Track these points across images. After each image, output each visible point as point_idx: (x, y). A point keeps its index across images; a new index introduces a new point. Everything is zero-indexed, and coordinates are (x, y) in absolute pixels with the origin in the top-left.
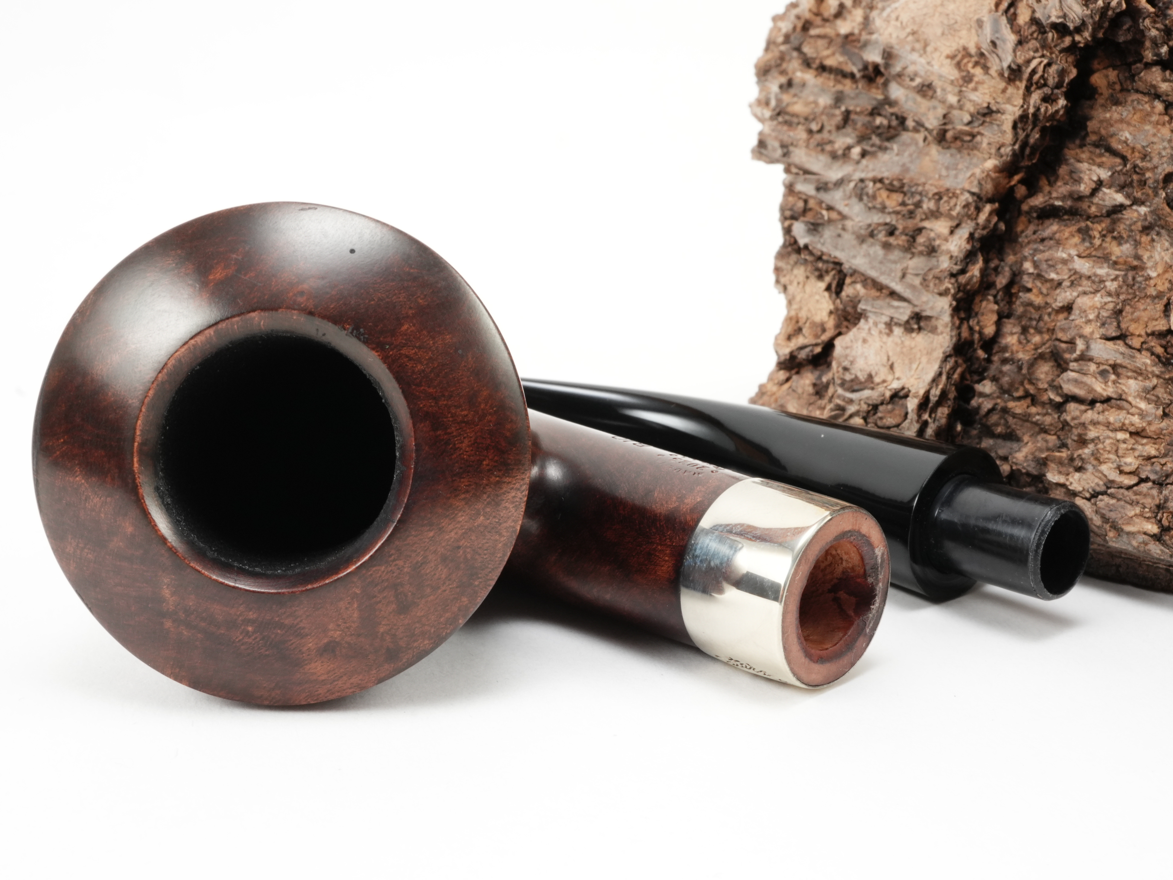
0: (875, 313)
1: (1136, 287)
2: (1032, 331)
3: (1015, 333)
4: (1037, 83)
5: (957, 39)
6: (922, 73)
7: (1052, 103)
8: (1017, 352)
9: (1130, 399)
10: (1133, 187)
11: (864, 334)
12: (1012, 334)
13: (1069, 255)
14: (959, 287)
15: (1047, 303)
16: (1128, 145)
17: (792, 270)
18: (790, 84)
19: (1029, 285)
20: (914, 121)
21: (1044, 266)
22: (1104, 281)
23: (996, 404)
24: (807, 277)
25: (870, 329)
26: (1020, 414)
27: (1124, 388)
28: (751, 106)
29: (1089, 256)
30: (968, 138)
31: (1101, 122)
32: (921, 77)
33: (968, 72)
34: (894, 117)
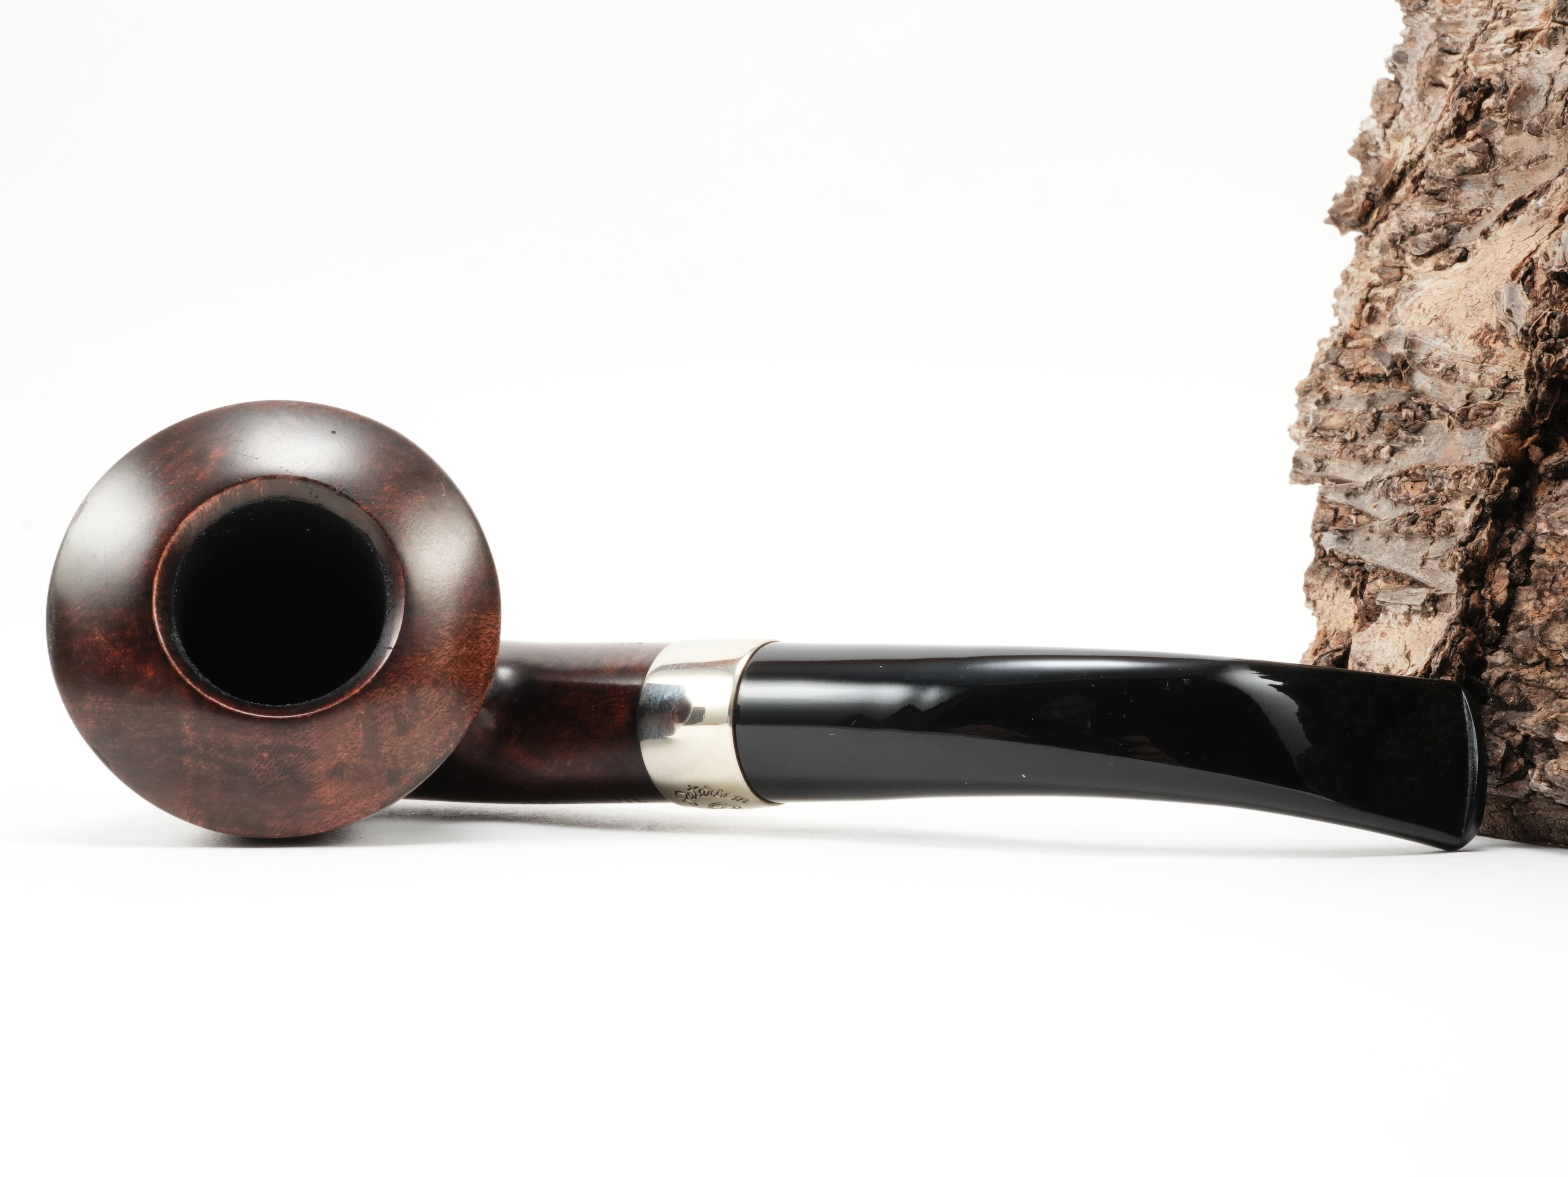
0: (1395, 604)
2: (1547, 594)
3: (1531, 599)
4: (1541, 336)
5: (1480, 318)
6: (1446, 358)
7: (1557, 353)
8: (1533, 619)
11: (1382, 628)
12: (1528, 600)
14: (1467, 555)
15: (1561, 562)
17: (1323, 585)
18: (1327, 399)
19: (1543, 546)
20: (1438, 406)
21: (1557, 524)
23: (1508, 673)
24: (1337, 589)
25: (1389, 622)
26: (1532, 680)
28: (1289, 430)
30: (1489, 412)
32: (1445, 361)
33: (1490, 347)
34: (1420, 407)
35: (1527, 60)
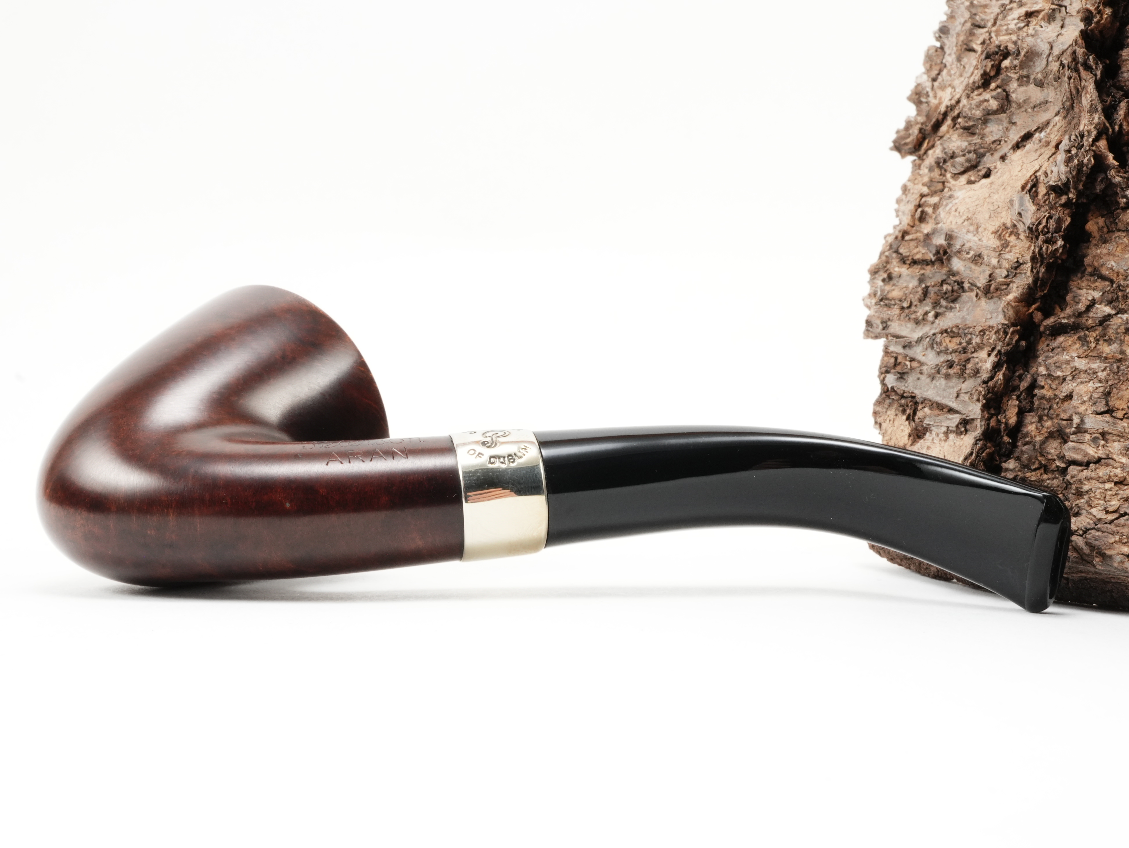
0: (937, 426)
1: (1120, 374)
2: (1045, 418)
3: (1034, 422)
4: (1042, 232)
5: (999, 219)
6: (975, 248)
7: (1053, 244)
8: (1035, 436)
9: (1115, 457)
10: (1119, 302)
11: (928, 443)
12: (1032, 423)
13: (1071, 357)
14: (988, 390)
15: (1055, 395)
16: (1113, 271)
17: (886, 412)
18: (890, 277)
19: (1042, 384)
20: (969, 283)
21: (1053, 368)
22: (1097, 373)
23: (1017, 476)
24: (896, 415)
25: (933, 439)
26: (1035, 481)
27: (1110, 449)
28: (863, 300)
29: (1086, 357)
30: (1005, 287)
31: (1094, 257)
32: (974, 250)
33: (1006, 240)
34: (956, 283)
35: (1034, 32)
